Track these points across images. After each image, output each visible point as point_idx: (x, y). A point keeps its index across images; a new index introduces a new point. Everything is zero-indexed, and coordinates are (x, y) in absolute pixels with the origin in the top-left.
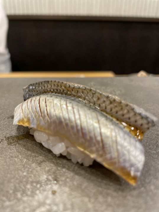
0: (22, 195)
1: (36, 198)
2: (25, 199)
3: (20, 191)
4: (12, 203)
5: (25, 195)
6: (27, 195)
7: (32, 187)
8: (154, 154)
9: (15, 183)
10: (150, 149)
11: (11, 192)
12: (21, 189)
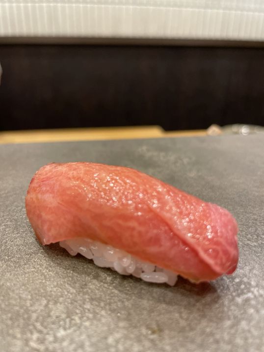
0: (81, 318)
1: (104, 320)
2: (87, 324)
3: (77, 314)
4: (69, 331)
5: (85, 318)
6: (88, 319)
7: (92, 307)
8: (255, 246)
9: (66, 303)
10: (249, 240)
11: (64, 316)
12: (78, 311)
